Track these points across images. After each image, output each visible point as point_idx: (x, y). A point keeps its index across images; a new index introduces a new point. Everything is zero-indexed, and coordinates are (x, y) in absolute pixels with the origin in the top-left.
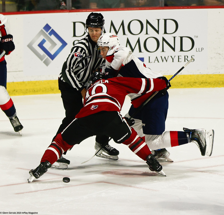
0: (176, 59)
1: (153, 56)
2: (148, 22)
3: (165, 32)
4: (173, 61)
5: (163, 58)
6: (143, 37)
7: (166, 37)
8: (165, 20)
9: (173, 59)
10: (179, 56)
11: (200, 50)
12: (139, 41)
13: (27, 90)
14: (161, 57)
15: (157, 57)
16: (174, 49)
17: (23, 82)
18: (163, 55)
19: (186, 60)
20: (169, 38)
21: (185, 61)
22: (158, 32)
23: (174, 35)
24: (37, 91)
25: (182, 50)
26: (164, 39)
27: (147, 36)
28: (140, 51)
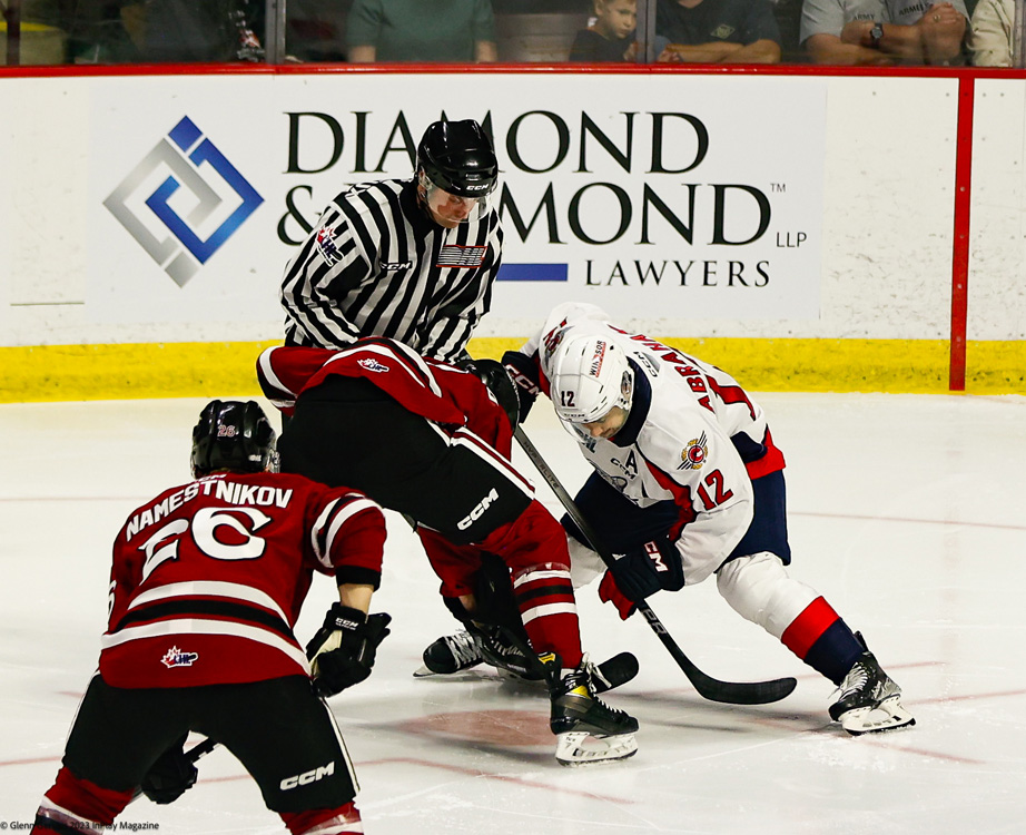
0: (695, 275)
1: (604, 258)
2: (587, 122)
3: (657, 167)
4: (683, 283)
5: (644, 268)
6: (566, 182)
7: (659, 184)
8: (658, 119)
9: (683, 275)
10: (706, 263)
11: (793, 241)
12: (548, 198)
13: (98, 378)
14: (637, 263)
15: (618, 265)
16: (687, 234)
17: (84, 347)
18: (646, 255)
19: (735, 279)
20: (672, 191)
21: (731, 283)
22: (625, 163)
23: (690, 177)
24: (138, 386)
25: (718, 238)
26: (649, 194)
27: (584, 179)
28: (554, 238)
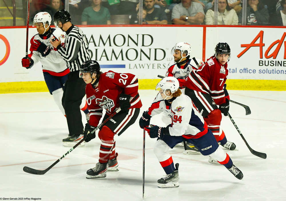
0: (151, 66)
1: (133, 63)
2: (129, 37)
3: (143, 45)
4: (148, 68)
5: (141, 65)
6: (125, 48)
7: (144, 49)
8: (143, 35)
9: (148, 66)
10: (153, 64)
11: (170, 60)
12: (122, 52)
13: (32, 88)
14: (139, 64)
15: (135, 65)
16: (149, 58)
17: (29, 82)
18: (141, 63)
19: (159, 67)
20: (146, 50)
21: (158, 68)
22: (137, 44)
23: (150, 47)
24: (40, 89)
25: (155, 59)
26: (142, 51)
27: (129, 48)
28: (123, 59)
